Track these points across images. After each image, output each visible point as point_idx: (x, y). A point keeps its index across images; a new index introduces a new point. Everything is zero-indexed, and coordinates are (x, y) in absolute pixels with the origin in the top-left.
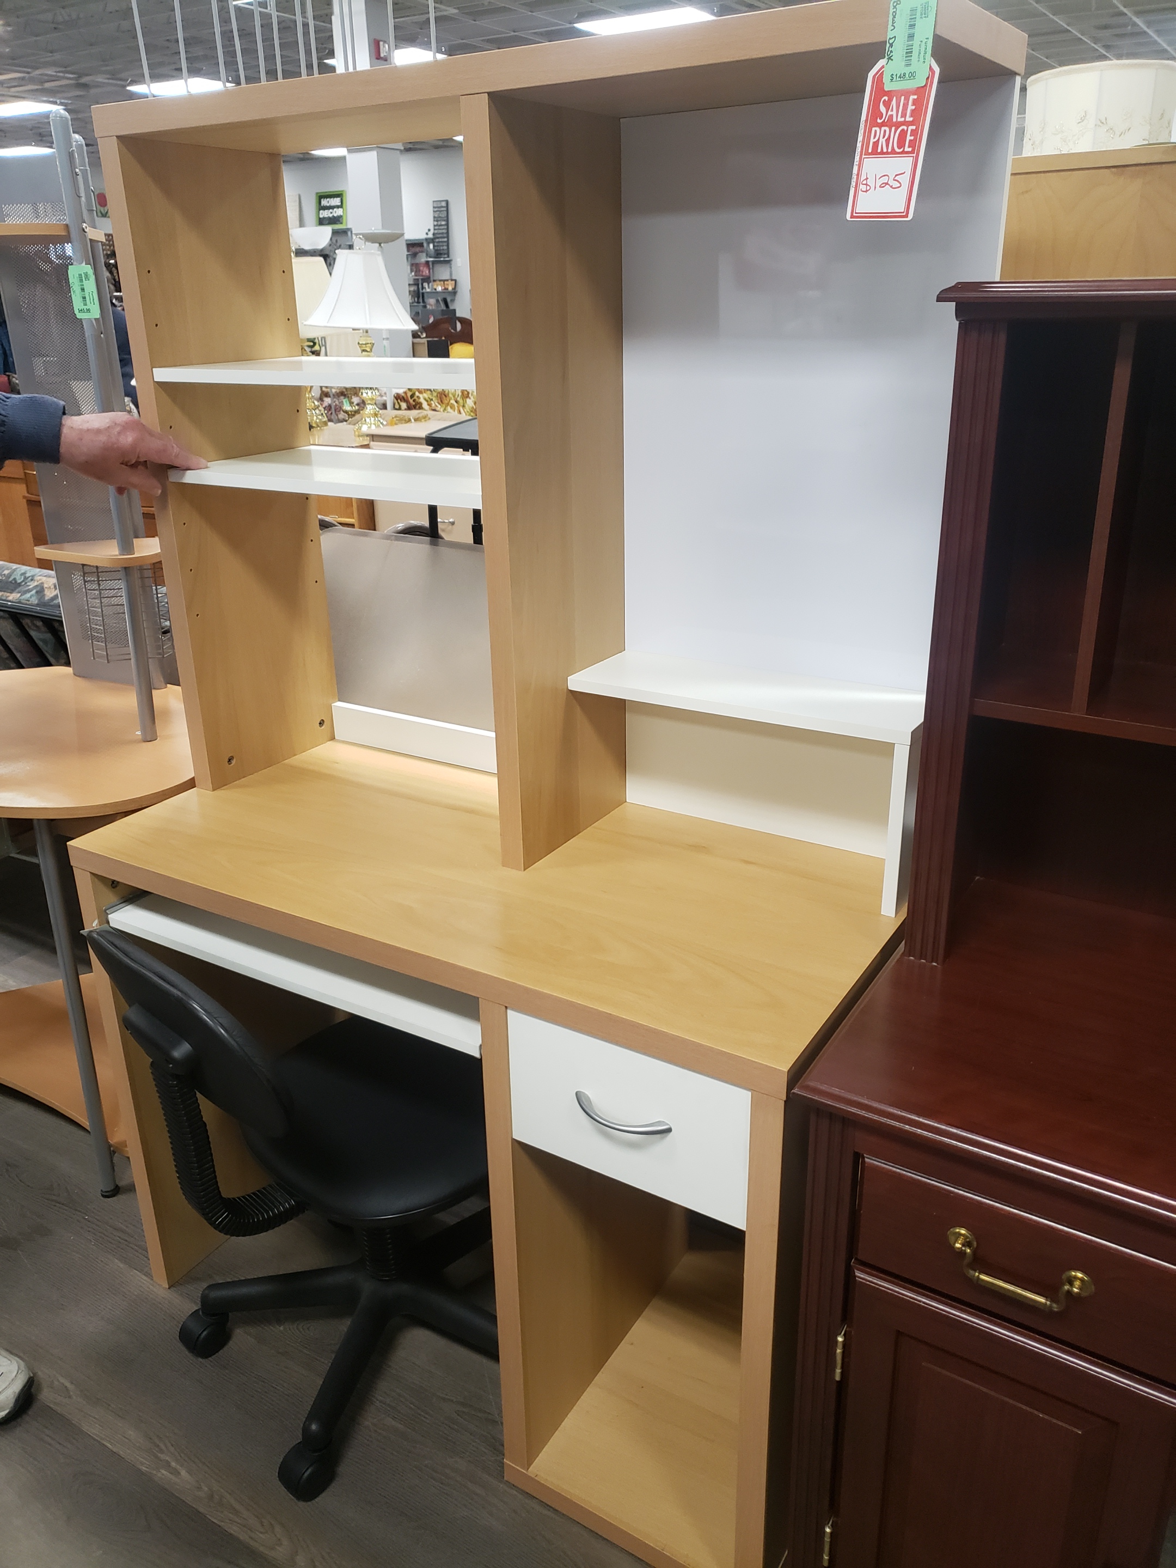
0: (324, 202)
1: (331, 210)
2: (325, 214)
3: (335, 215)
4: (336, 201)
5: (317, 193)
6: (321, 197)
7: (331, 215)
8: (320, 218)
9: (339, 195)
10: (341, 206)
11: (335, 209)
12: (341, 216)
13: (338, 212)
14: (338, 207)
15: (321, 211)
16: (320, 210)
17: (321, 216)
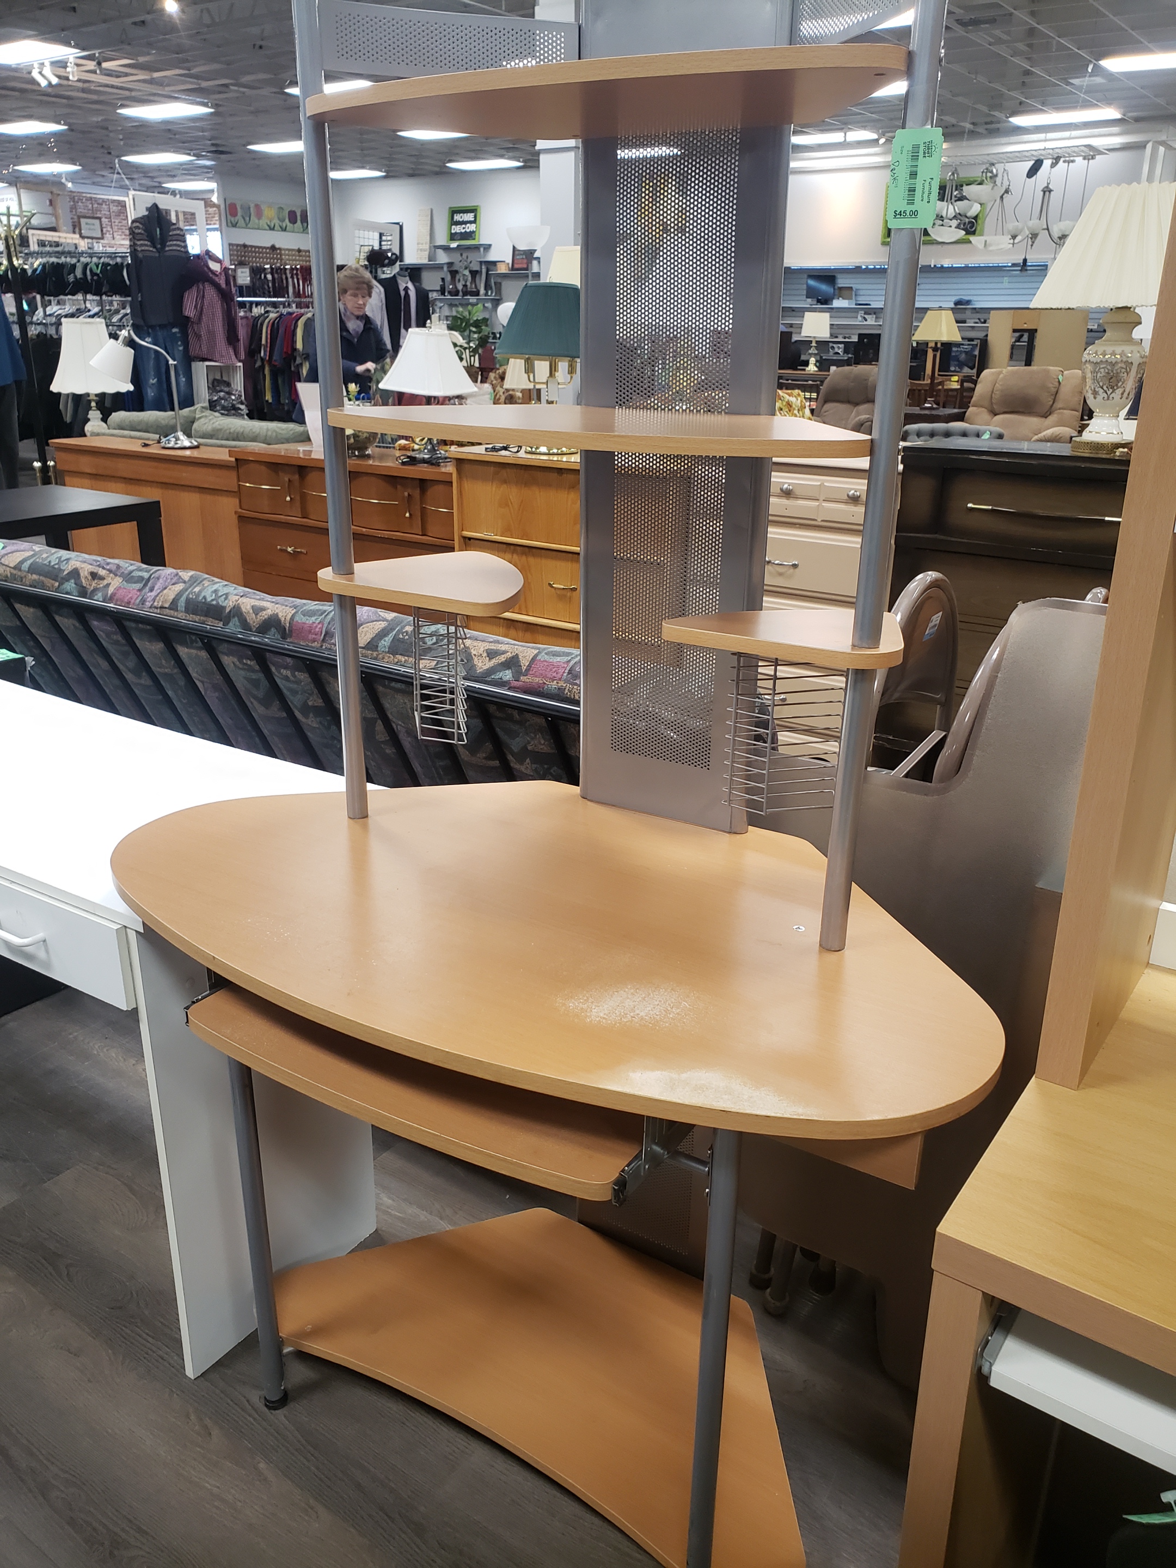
0: (457, 217)
1: (464, 226)
2: (457, 229)
3: (468, 231)
4: (470, 217)
5: (450, 208)
6: (454, 212)
7: (463, 231)
8: (451, 234)
9: (473, 210)
10: (474, 222)
11: (468, 225)
12: (474, 232)
13: (472, 227)
14: (471, 222)
15: (453, 227)
16: (452, 225)
17: (453, 231)
